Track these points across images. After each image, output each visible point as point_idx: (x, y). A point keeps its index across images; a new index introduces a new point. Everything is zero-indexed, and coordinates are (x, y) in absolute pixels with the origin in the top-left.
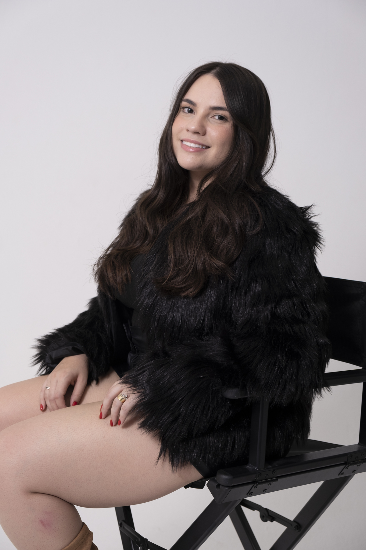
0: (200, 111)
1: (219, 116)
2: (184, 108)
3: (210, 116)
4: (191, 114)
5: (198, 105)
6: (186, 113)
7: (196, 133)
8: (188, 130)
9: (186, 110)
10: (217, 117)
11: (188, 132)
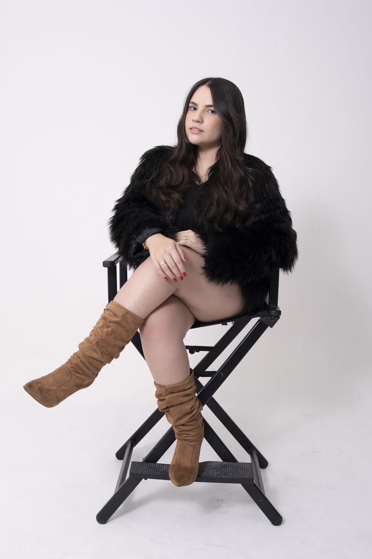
0: (200, 108)
1: (211, 110)
2: (191, 107)
3: (206, 111)
5: (198, 105)
6: (193, 110)
7: (198, 122)
8: (193, 121)
9: (192, 108)
10: (210, 112)
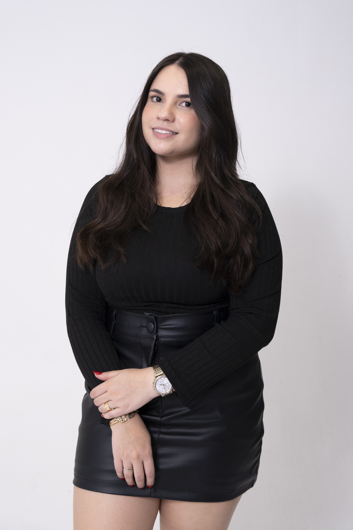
4: (160, 103)
6: (155, 102)
11: (158, 120)
